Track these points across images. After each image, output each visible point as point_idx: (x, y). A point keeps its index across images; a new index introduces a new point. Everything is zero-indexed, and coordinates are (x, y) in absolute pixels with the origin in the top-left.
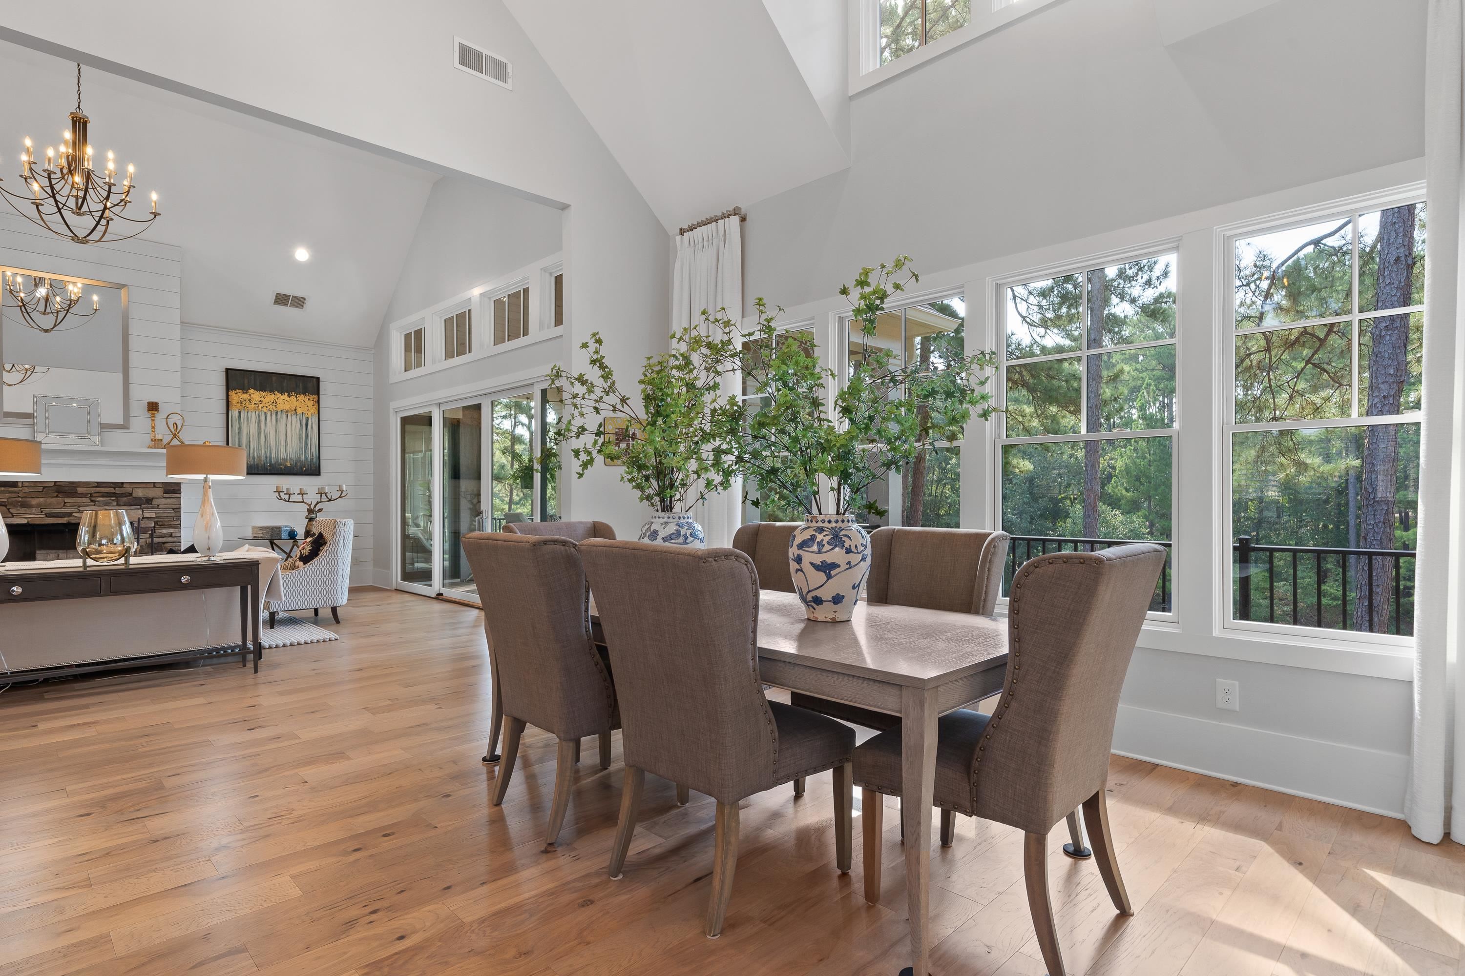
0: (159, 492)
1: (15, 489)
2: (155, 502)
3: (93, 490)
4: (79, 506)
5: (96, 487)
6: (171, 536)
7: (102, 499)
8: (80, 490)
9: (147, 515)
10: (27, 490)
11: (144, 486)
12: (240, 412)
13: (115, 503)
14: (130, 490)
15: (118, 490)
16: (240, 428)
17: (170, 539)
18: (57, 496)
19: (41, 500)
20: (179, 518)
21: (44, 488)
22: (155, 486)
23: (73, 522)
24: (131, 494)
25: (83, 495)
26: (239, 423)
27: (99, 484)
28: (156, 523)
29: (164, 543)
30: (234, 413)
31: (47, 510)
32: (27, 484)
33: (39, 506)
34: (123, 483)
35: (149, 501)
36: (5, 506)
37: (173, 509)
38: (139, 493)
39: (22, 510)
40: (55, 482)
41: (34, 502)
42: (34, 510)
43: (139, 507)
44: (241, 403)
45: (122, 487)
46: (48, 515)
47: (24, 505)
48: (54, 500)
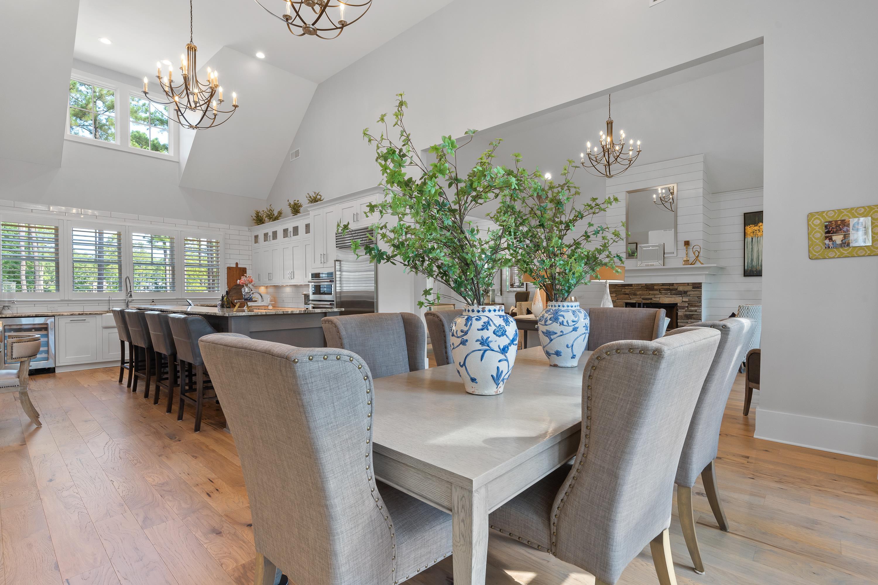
0: (690, 288)
1: (632, 287)
2: (688, 293)
3: (660, 287)
4: (655, 295)
5: (662, 286)
6: (696, 311)
7: (664, 291)
8: (655, 287)
9: (684, 300)
10: (635, 288)
11: (683, 285)
12: (752, 239)
13: (669, 294)
14: (676, 287)
15: (671, 287)
16: (752, 248)
17: (696, 313)
18: (647, 290)
19: (641, 292)
20: (700, 302)
21: (642, 286)
22: (688, 285)
23: (652, 302)
24: (677, 289)
25: (656, 290)
26: (752, 245)
27: (663, 285)
28: (688, 304)
29: (693, 315)
30: (749, 239)
31: (643, 297)
32: (635, 285)
33: (640, 295)
34: (673, 284)
35: (685, 292)
36: (628, 295)
37: (697, 297)
38: (681, 288)
39: (634, 297)
40: (646, 284)
41: (638, 293)
42: (638, 297)
43: (681, 296)
44: (753, 232)
45: (673, 286)
46: (644, 299)
47: (635, 294)
48: (645, 292)
